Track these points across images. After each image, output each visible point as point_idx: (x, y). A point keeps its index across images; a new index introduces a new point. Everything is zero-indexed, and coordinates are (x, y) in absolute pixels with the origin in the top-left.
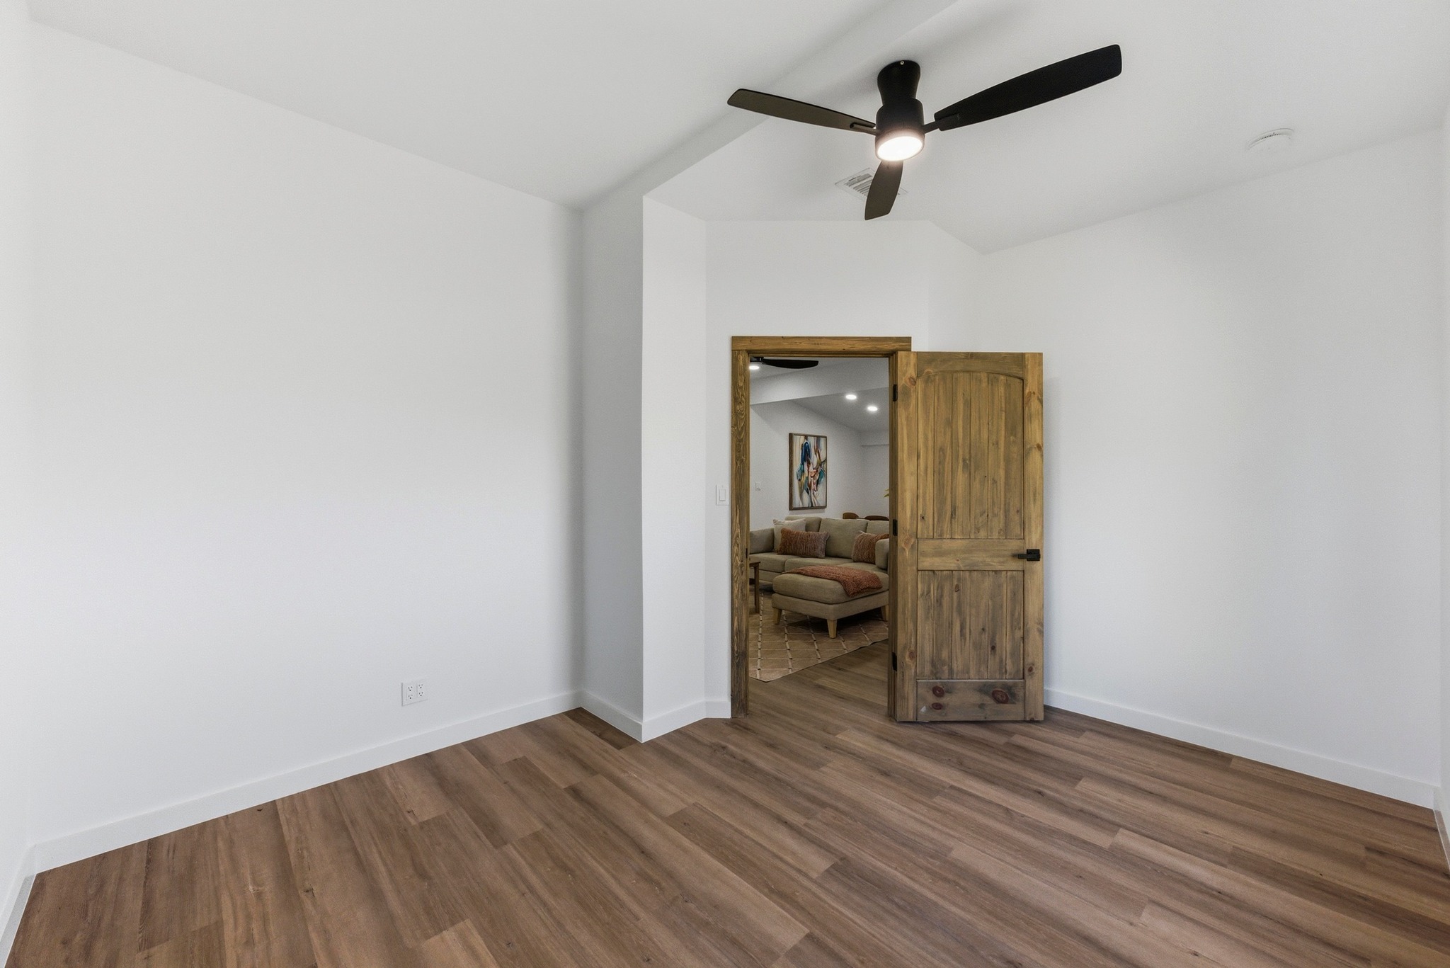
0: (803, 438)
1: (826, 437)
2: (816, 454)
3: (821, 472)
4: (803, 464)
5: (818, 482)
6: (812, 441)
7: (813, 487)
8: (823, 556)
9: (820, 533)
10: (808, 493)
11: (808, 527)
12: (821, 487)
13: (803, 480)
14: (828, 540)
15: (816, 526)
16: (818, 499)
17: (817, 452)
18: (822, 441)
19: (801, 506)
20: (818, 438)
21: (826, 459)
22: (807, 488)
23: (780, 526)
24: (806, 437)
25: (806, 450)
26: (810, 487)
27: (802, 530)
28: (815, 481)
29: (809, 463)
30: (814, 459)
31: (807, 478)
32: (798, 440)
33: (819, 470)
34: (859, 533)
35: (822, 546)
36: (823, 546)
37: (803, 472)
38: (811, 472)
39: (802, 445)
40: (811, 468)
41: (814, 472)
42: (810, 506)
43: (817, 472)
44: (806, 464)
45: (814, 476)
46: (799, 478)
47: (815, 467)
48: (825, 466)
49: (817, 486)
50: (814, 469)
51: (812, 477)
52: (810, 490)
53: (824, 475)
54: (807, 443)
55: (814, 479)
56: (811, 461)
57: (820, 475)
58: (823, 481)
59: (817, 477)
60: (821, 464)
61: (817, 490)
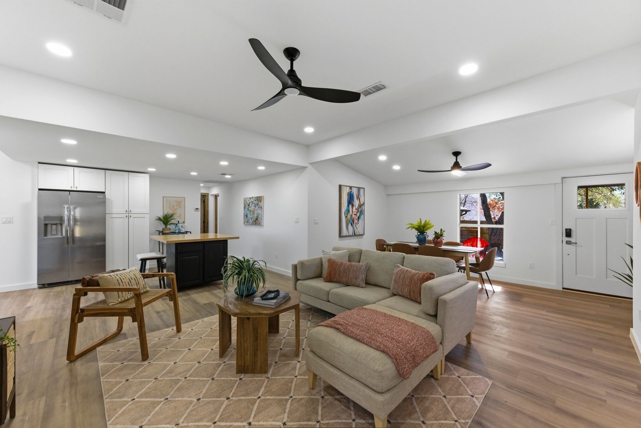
0: (348, 188)
1: (364, 189)
2: (357, 199)
3: (361, 211)
4: (348, 206)
5: (359, 218)
6: (355, 191)
7: (356, 221)
8: (364, 285)
9: (361, 263)
10: (352, 225)
11: (351, 257)
12: (360, 221)
13: (349, 217)
14: (368, 269)
15: (357, 258)
16: (359, 229)
17: (358, 198)
18: (362, 190)
20: (359, 189)
22: (351, 222)
23: (328, 257)
24: (351, 188)
25: (350, 197)
26: (353, 221)
27: (345, 261)
28: (357, 217)
29: (353, 206)
30: (356, 203)
31: (352, 215)
32: (345, 189)
33: (360, 210)
34: (398, 267)
35: (362, 276)
36: (364, 276)
37: (349, 211)
38: (354, 212)
39: (348, 193)
40: (354, 209)
41: (356, 211)
42: (353, 234)
43: (358, 211)
44: (350, 206)
45: (356, 214)
46: (346, 215)
47: (356, 208)
48: (363, 207)
49: (358, 221)
50: (356, 210)
51: (355, 215)
52: (353, 223)
53: (362, 213)
54: (351, 192)
55: (356, 216)
56: (354, 204)
57: (360, 213)
58: (362, 217)
59: (358, 214)
60: (361, 206)
61: (358, 224)
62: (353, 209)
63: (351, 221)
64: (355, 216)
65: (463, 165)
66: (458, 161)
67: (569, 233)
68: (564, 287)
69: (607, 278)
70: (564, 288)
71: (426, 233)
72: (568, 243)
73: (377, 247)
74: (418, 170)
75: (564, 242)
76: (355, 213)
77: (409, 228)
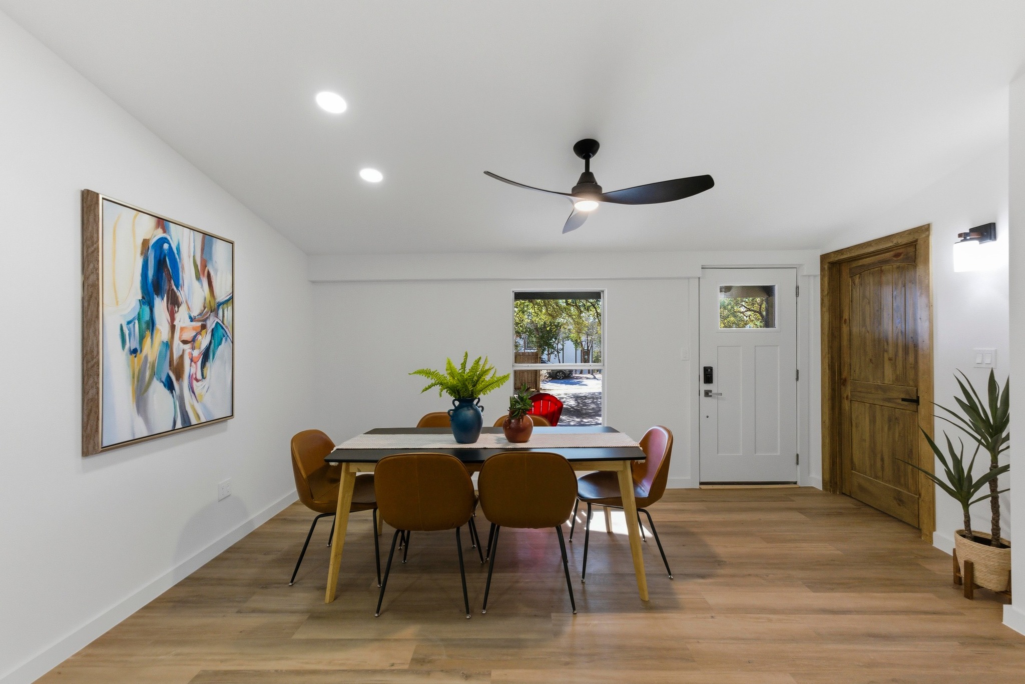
0: (148, 222)
1: (233, 240)
2: (198, 278)
3: (216, 326)
4: (147, 300)
5: (206, 356)
6: (184, 241)
7: (189, 369)
10: (170, 386)
12: (213, 367)
13: (151, 350)
16: (207, 399)
17: (204, 273)
18: (220, 251)
19: (142, 432)
20: (208, 238)
21: (232, 298)
22: (168, 373)
24: (161, 222)
25: (161, 264)
26: (179, 371)
28: (196, 353)
29: (174, 302)
30: (192, 291)
31: (168, 345)
33: (211, 324)
37: (151, 325)
38: (182, 329)
39: (145, 242)
40: (182, 317)
41: (194, 329)
42: (179, 425)
43: (204, 327)
44: (161, 305)
45: (194, 340)
46: (133, 344)
47: (195, 313)
48: (228, 313)
49: (203, 365)
50: (194, 324)
51: (185, 342)
52: (179, 376)
53: (225, 335)
54: (163, 240)
55: (193, 348)
56: (182, 295)
57: (212, 335)
58: (223, 350)
59: (204, 341)
60: (214, 307)
61: (203, 377)
62: (178, 316)
63: (166, 370)
64: (187, 347)
65: (608, 185)
66: (590, 171)
67: (708, 375)
68: (702, 481)
69: (755, 453)
70: (701, 484)
71: (477, 400)
72: (707, 393)
73: (300, 465)
74: (485, 172)
75: (702, 393)
76: (188, 336)
77: (430, 387)
